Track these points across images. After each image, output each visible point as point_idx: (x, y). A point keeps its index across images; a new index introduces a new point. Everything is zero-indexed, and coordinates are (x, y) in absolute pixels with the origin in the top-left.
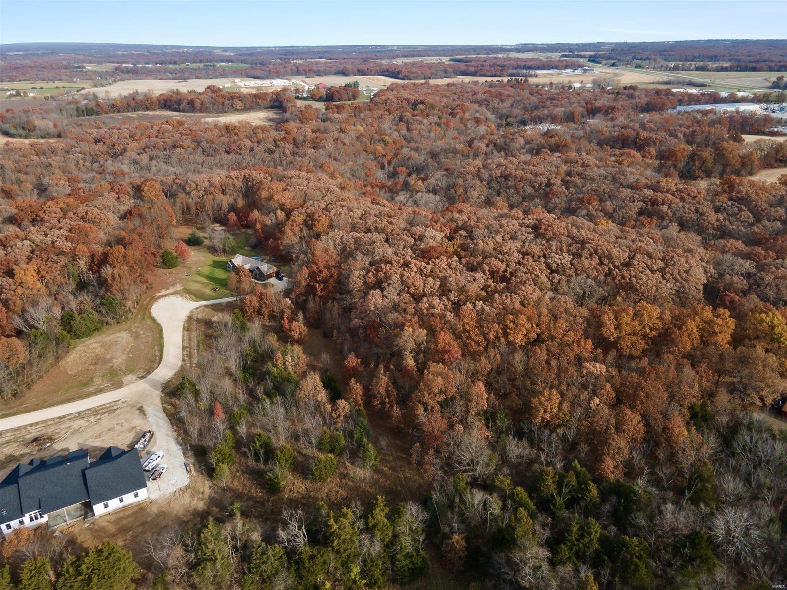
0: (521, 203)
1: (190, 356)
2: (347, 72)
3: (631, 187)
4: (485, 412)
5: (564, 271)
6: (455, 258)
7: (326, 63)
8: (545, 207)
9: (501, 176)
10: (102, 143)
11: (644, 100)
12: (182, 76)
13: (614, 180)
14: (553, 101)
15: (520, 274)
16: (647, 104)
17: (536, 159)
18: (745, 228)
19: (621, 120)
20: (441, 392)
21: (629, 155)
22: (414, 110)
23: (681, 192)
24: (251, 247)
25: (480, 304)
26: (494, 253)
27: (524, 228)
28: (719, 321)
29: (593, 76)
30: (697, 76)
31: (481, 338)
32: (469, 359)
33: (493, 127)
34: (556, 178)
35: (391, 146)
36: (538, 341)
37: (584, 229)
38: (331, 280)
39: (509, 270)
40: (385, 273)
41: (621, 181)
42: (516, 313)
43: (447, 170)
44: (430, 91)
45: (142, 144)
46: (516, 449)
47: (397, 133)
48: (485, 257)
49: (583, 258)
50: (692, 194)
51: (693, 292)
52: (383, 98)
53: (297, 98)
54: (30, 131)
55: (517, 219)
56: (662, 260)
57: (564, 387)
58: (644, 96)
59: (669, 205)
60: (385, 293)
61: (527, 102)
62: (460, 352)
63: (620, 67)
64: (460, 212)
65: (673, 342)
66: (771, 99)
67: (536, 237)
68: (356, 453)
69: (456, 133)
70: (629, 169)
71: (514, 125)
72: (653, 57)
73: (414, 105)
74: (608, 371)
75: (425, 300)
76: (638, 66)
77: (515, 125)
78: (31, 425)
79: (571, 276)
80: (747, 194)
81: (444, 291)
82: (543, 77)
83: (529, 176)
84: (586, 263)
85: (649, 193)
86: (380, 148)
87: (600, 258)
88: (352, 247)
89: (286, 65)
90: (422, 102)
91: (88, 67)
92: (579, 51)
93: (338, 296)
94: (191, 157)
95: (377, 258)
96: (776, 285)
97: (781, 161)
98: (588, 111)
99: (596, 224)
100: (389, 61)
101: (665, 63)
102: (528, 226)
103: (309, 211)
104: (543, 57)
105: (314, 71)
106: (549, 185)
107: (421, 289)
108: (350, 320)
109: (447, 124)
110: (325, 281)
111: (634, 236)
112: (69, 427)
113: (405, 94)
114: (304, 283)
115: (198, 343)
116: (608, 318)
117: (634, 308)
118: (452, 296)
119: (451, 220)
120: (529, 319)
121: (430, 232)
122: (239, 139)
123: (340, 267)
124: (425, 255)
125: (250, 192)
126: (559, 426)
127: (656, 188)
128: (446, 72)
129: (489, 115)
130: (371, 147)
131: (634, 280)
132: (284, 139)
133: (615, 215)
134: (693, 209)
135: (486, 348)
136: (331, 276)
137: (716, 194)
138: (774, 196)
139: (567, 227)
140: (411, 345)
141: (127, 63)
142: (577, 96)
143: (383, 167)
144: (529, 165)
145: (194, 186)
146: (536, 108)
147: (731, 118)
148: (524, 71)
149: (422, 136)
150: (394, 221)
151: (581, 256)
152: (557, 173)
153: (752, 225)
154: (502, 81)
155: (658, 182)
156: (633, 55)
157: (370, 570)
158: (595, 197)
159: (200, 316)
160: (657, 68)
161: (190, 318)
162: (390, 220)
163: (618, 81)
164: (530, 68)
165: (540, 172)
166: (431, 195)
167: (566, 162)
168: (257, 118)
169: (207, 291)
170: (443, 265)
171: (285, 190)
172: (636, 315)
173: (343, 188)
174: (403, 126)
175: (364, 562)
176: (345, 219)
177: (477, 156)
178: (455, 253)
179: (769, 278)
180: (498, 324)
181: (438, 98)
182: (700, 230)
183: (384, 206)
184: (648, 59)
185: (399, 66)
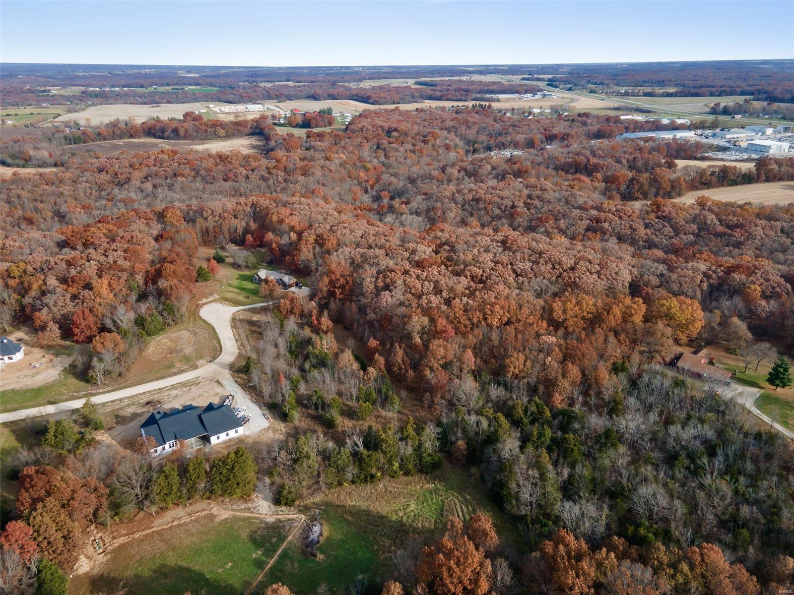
0: (491, 222)
1: (243, 345)
2: (317, 97)
3: (580, 208)
4: (473, 371)
5: (526, 275)
6: (443, 267)
7: (295, 86)
8: (511, 225)
9: (473, 200)
10: (105, 172)
11: (595, 128)
12: (152, 100)
13: (567, 202)
14: (516, 128)
15: (493, 277)
16: (598, 131)
17: (502, 184)
18: (667, 240)
19: (575, 147)
20: (443, 358)
21: (580, 180)
22: (389, 137)
23: (620, 212)
24: (267, 263)
25: (465, 299)
26: (473, 262)
27: (494, 243)
28: (635, 306)
29: (550, 101)
30: (643, 102)
31: (468, 322)
32: (460, 336)
33: (462, 153)
34: (519, 201)
35: (373, 172)
36: (508, 323)
37: (541, 242)
38: (348, 286)
39: (485, 275)
40: (391, 279)
41: (573, 203)
42: (493, 305)
43: (425, 194)
44: (401, 118)
45: (145, 174)
46: (495, 392)
47: (376, 160)
48: (466, 266)
49: (540, 265)
50: (628, 214)
51: (620, 287)
52: (359, 125)
53: (275, 124)
54: (26, 160)
55: (489, 236)
56: (599, 265)
57: (527, 351)
58: (595, 123)
59: (610, 223)
60: (393, 293)
61: (491, 129)
62: (454, 331)
63: (576, 92)
64: (442, 231)
65: (603, 320)
66: (707, 125)
67: (504, 250)
68: (385, 401)
69: (429, 160)
70: (578, 193)
71: (480, 151)
72: (606, 82)
73: (389, 132)
74: (557, 341)
75: (424, 297)
76: (593, 92)
77: (482, 150)
78: (141, 394)
79: (531, 278)
80: (670, 213)
81: (438, 291)
82: (504, 102)
83: (497, 199)
84: (543, 268)
85: (594, 212)
86: (362, 174)
87: (553, 265)
88: (359, 260)
89: (256, 89)
90: (395, 130)
91: (54, 91)
92: (538, 74)
93: (355, 298)
94: (193, 185)
95: (382, 268)
96: (679, 282)
97: (705, 184)
98: (546, 137)
99: (551, 239)
100: (356, 84)
101: (616, 88)
102: (497, 242)
103: (318, 232)
104: (504, 79)
105: (285, 96)
106: (513, 207)
107: (420, 290)
108: (366, 315)
109: (421, 151)
110: (342, 287)
111: (580, 247)
112: (170, 395)
113: (379, 122)
114: (325, 289)
115: (247, 336)
116: (557, 306)
117: (576, 299)
118: (444, 294)
119: (436, 237)
120: (502, 308)
121: (421, 248)
122: (234, 168)
123: (352, 276)
124: (420, 264)
125: (260, 216)
126: (524, 377)
127: (599, 209)
128: (413, 97)
129: (457, 140)
130: (354, 173)
131: (577, 280)
132: (275, 167)
133: (568, 231)
134: (628, 225)
135: (472, 329)
136: (347, 283)
137: (648, 213)
138: (690, 215)
139: (528, 241)
140: (418, 328)
141: (92, 86)
142: (536, 123)
143: (366, 192)
144: (496, 189)
145: (210, 212)
146: (500, 134)
147: (668, 145)
148: (488, 96)
149: (400, 163)
150: (391, 239)
151: (539, 263)
152: (520, 197)
153: (671, 238)
154: (467, 107)
155: (602, 204)
156: (588, 79)
157: (406, 464)
158: (551, 216)
159: (241, 317)
160: (610, 93)
161: (234, 320)
162: (386, 238)
163: (573, 107)
164: (493, 92)
165: (506, 196)
166: (414, 216)
167: (527, 187)
168: (242, 145)
169: (241, 298)
170: (435, 272)
171: (291, 214)
172: (578, 303)
173: (340, 212)
174: (381, 153)
175: (402, 459)
176: (349, 238)
177: (450, 181)
178: (443, 263)
179: (674, 276)
180: (480, 312)
181: (409, 124)
182: (633, 242)
183: (378, 227)
184: (602, 84)
185: (367, 90)
